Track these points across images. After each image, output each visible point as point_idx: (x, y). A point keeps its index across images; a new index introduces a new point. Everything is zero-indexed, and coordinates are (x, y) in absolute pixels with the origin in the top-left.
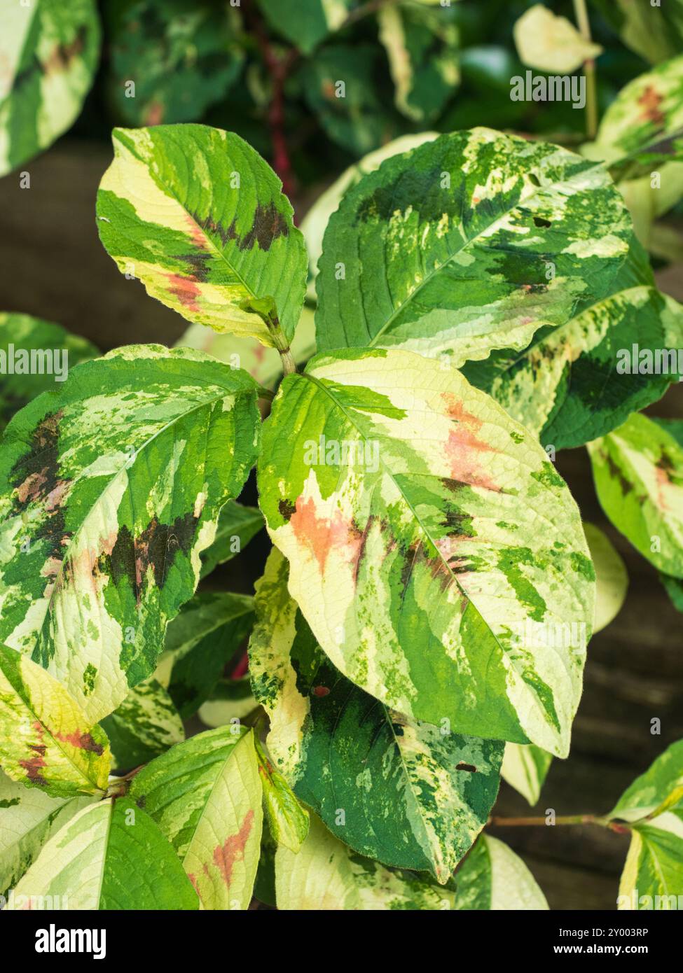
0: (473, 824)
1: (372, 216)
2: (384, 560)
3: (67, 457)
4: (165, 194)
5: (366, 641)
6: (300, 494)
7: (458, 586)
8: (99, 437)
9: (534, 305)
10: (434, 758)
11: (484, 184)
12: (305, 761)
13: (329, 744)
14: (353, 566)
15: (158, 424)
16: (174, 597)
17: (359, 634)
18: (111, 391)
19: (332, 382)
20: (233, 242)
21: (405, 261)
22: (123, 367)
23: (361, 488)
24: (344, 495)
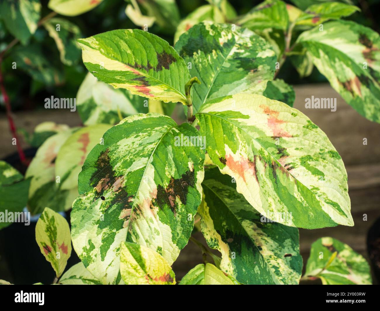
0: (297, 276)
1: (185, 56)
2: (265, 171)
3: (117, 167)
4: (112, 59)
5: (271, 202)
6: (225, 154)
7: (291, 175)
8: (130, 155)
9: (258, 76)
10: (275, 255)
11: (221, 37)
12: (235, 268)
13: (241, 259)
14: (255, 176)
15: (154, 143)
16: (193, 206)
17: (267, 201)
18: (127, 136)
19: (215, 112)
20: (152, 70)
21: (206, 70)
22: (129, 125)
23: (247, 146)
24: (241, 150)
